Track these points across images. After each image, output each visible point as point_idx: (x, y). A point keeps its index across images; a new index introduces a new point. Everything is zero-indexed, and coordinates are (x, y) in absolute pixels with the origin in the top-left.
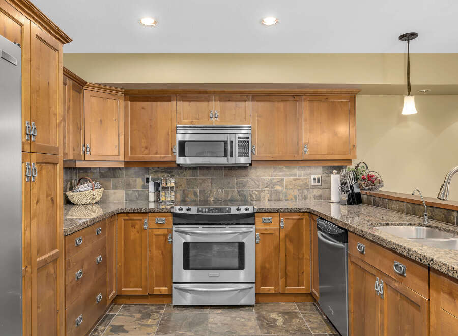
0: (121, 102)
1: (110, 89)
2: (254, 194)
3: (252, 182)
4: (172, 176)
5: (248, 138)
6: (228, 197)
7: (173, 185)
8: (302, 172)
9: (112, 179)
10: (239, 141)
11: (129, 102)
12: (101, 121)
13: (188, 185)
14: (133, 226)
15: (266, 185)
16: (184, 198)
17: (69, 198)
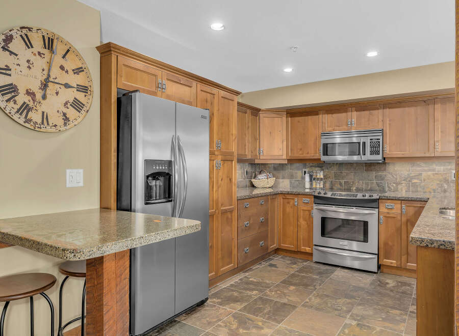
0: (284, 118)
1: (277, 111)
2: (393, 186)
3: (390, 176)
4: (323, 170)
5: (379, 139)
6: (368, 187)
7: (322, 177)
8: (442, 167)
9: (282, 171)
10: (370, 142)
11: (290, 118)
12: (270, 133)
13: (335, 177)
14: (288, 203)
15: (403, 179)
16: (332, 187)
17: (253, 183)
